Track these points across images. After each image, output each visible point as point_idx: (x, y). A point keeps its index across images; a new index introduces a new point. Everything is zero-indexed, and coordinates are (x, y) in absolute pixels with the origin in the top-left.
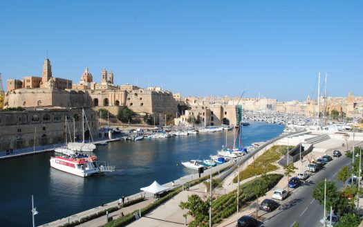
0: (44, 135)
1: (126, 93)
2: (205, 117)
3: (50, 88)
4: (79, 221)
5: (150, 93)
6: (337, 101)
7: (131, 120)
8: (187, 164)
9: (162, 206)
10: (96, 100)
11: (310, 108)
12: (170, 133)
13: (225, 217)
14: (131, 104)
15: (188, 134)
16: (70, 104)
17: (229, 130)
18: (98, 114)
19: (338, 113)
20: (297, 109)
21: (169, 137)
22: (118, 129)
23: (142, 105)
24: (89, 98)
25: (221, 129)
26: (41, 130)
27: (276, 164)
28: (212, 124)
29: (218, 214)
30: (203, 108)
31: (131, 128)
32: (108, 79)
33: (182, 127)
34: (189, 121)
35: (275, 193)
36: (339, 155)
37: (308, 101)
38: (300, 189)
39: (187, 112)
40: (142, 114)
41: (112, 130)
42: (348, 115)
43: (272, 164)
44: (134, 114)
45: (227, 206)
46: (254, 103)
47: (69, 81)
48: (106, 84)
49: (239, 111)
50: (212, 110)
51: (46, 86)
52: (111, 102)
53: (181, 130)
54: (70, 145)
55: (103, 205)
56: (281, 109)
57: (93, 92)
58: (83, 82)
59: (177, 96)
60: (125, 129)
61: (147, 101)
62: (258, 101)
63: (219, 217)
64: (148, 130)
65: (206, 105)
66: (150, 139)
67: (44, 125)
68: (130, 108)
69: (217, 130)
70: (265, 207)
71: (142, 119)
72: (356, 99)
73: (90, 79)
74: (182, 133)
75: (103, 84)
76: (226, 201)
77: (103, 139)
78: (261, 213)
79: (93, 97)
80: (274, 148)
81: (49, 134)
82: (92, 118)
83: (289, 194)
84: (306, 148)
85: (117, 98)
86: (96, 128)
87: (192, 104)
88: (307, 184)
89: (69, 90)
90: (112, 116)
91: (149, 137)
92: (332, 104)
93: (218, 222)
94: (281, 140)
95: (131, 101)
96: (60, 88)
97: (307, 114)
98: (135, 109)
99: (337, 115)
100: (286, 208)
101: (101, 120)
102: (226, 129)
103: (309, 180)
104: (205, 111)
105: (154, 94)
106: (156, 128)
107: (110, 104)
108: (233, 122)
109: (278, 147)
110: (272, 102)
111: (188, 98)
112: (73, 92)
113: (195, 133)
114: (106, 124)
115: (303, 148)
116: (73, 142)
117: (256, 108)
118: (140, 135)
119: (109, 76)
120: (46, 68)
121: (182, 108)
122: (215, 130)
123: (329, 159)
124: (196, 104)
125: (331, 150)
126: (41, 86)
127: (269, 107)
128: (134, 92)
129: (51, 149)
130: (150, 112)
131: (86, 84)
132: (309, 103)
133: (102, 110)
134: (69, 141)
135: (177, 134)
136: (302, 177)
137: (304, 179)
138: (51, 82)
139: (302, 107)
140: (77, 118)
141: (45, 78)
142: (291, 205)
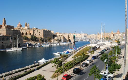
0: (3, 45)
1: (34, 31)
2: (62, 39)
3: (5, 28)
4: (14, 72)
5: (43, 30)
6: (108, 34)
7: (36, 40)
8: (55, 54)
9: (45, 66)
10: (23, 33)
11: (99, 36)
12: (50, 44)
13: (69, 69)
14: (36, 35)
15: (57, 45)
16: (13, 35)
17: (71, 43)
18: (23, 38)
19: (108, 38)
20: (95, 37)
21: (50, 46)
22: (31, 43)
23: (40, 35)
24: (20, 32)
25: (68, 43)
26: (2, 43)
27: (87, 52)
28: (65, 42)
29: (66, 68)
30: (62, 36)
31: (36, 43)
32: (28, 26)
33: (54, 42)
34: (57, 40)
35: (87, 61)
36: (109, 49)
37: (98, 34)
38: (96, 60)
39: (56, 37)
40: (40, 38)
41: (28, 43)
42: (112, 39)
43: (86, 52)
44: (37, 38)
45: (69, 65)
46: (80, 35)
47: (12, 26)
48: (26, 27)
49: (74, 37)
50: (65, 37)
51: (4, 28)
52: (28, 33)
53: (54, 43)
54: (12, 48)
55: (23, 67)
56: (89, 37)
57: (21, 30)
58: (18, 27)
59: (53, 32)
60: (33, 43)
61: (42, 33)
62: (81, 34)
63: (67, 69)
64: (42, 44)
65: (63, 35)
66: (43, 46)
67: (3, 41)
68: (35, 36)
69: (67, 43)
70: (83, 65)
71: (40, 40)
72: (114, 33)
73: (21, 26)
74: (54, 45)
75: (25, 28)
76: (69, 64)
77: (25, 47)
78: (82, 67)
79: (22, 32)
80: (87, 47)
81: (4, 45)
82: (21, 39)
83: (92, 61)
84: (98, 47)
85: (30, 32)
86: (22, 43)
87: (58, 35)
88: (98, 58)
89: (13, 29)
90: (28, 39)
91: (42, 46)
92: (106, 35)
93: (66, 71)
94: (89, 45)
95: (36, 33)
96: (9, 29)
97: (98, 39)
98: (37, 36)
99: (108, 39)
100: (91, 65)
101: (24, 40)
102: (70, 43)
103: (98, 57)
104: (62, 37)
105: (44, 31)
106: (45, 43)
107: (28, 35)
108: (73, 41)
109: (88, 47)
110: (86, 35)
111: (56, 33)
112: (14, 30)
113: (59, 44)
114: (26, 42)
115: (96, 47)
116: (13, 47)
117: (80, 37)
118: (39, 45)
119: (28, 25)
120: (4, 21)
121: (54, 36)
122: (66, 43)
123: (106, 50)
124: (59, 35)
125: (106, 48)
126: (2, 28)
127: (85, 36)
128: (37, 30)
129: (5, 50)
130: (43, 37)
131: (19, 28)
132: (98, 35)
133: (25, 37)
134: (12, 47)
135: (52, 45)
136: (96, 56)
137: (97, 57)
138: (6, 26)
139: (96, 36)
140: (15, 39)
141: (3, 25)
142: (93, 65)
